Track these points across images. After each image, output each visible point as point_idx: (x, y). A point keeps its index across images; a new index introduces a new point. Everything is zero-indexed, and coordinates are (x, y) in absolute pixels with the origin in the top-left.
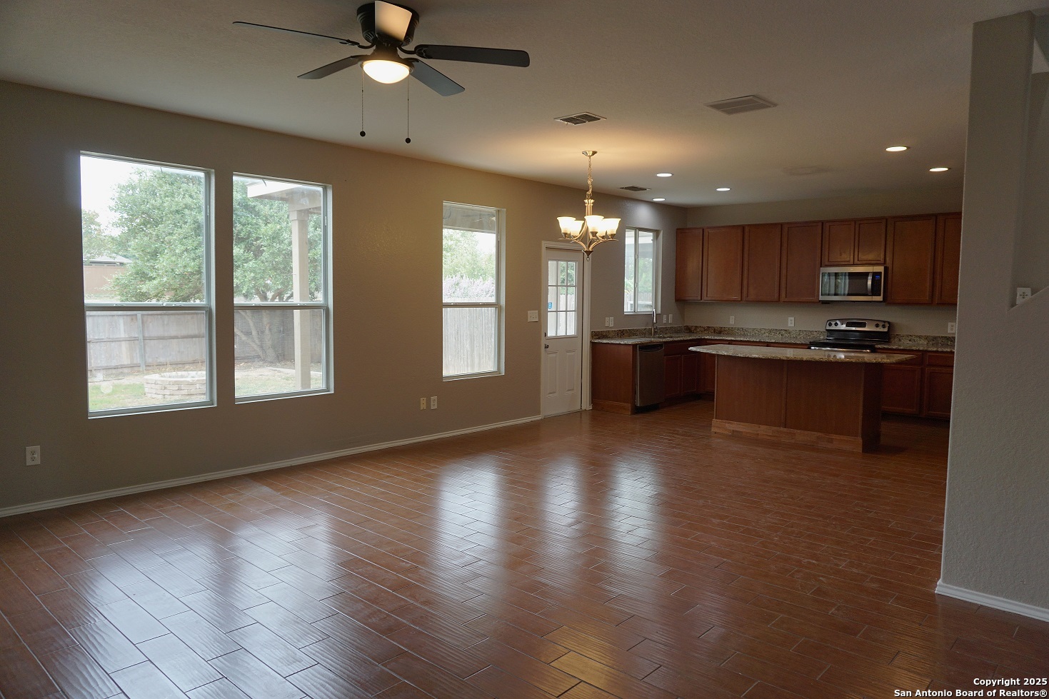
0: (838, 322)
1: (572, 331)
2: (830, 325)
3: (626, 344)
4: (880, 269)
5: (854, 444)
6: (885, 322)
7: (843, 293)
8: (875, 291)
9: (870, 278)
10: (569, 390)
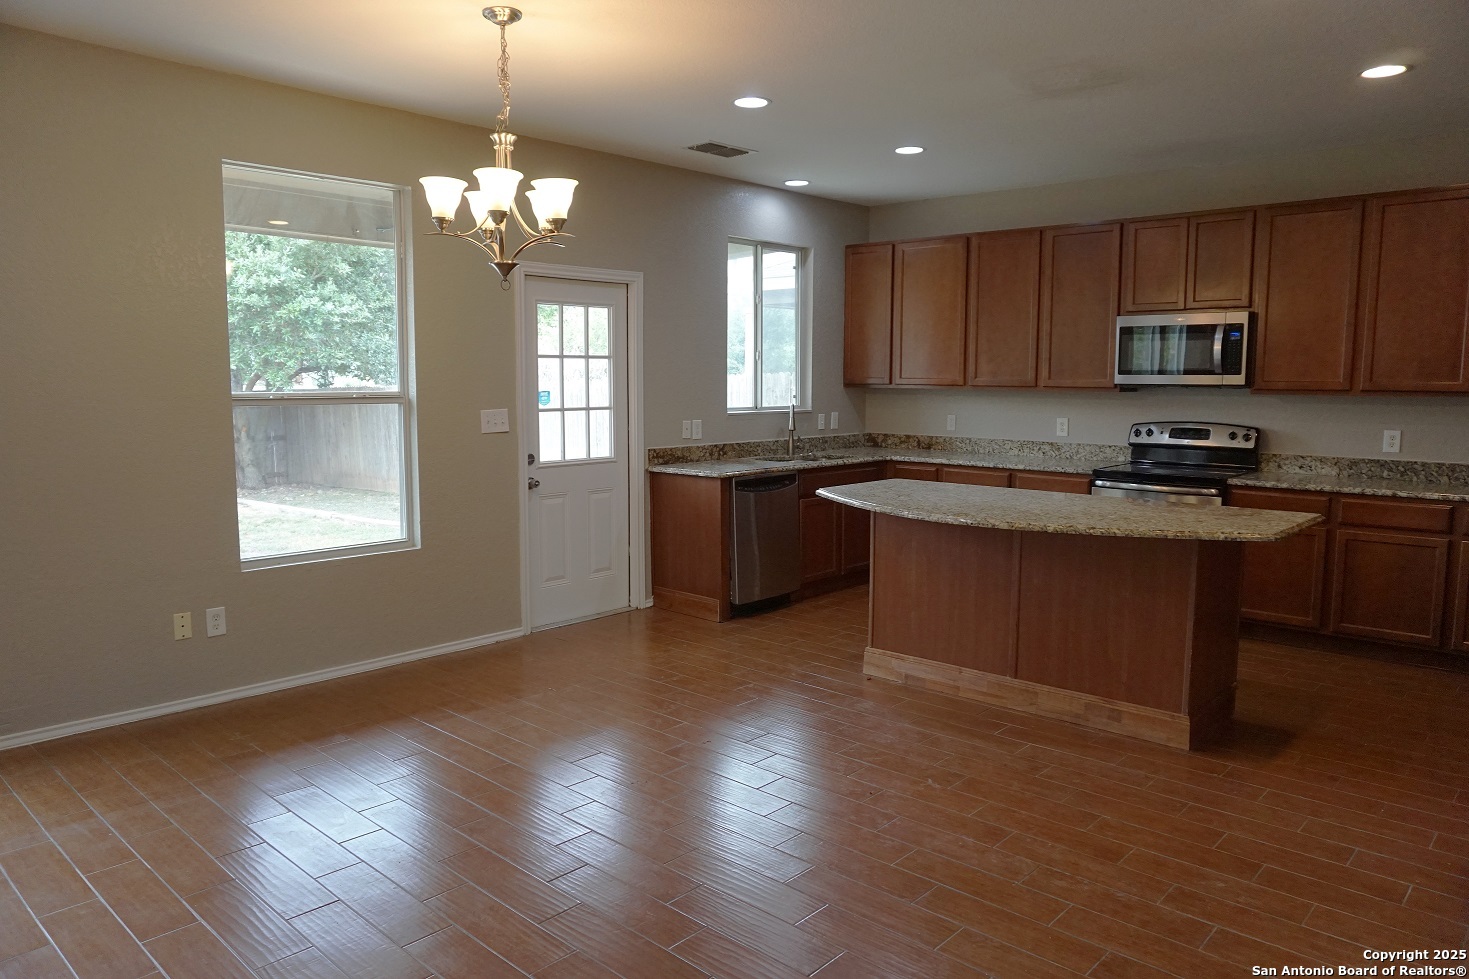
0: (1153, 428)
1: (602, 448)
2: (1138, 433)
3: (707, 478)
4: (1241, 317)
5: (1172, 729)
6: (1249, 428)
7: (1175, 369)
8: (1229, 365)
9: (1219, 337)
10: (597, 571)
